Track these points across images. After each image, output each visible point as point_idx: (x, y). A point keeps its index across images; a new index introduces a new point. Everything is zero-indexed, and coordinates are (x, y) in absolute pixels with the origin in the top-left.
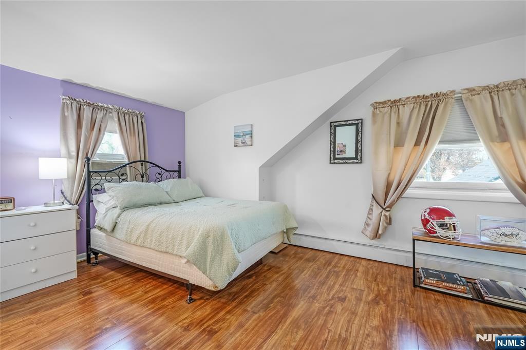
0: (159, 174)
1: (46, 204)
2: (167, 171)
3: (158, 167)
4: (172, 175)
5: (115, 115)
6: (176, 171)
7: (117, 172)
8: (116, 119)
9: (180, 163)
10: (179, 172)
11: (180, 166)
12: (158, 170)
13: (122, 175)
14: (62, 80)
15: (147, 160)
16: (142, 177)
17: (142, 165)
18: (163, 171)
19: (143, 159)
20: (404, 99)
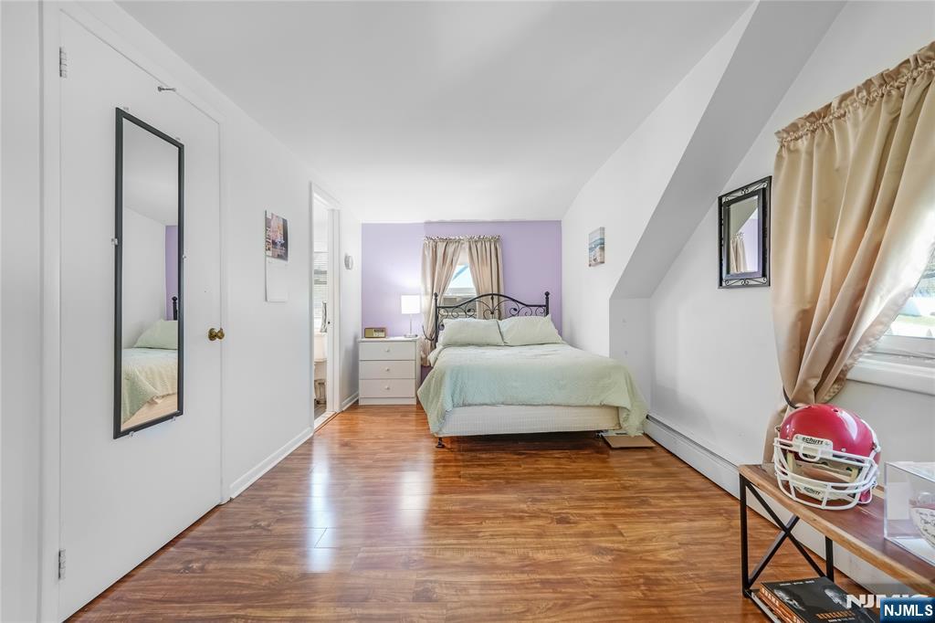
0: (515, 310)
1: (405, 336)
2: (527, 306)
3: (514, 300)
4: (534, 312)
5: (466, 245)
6: (540, 306)
7: (464, 307)
8: (467, 250)
9: (547, 294)
10: (547, 306)
11: (547, 298)
12: (514, 305)
13: (469, 311)
14: (426, 223)
15: (502, 293)
16: (492, 313)
17: (492, 298)
18: (521, 306)
19: (495, 292)
20: (835, 104)
